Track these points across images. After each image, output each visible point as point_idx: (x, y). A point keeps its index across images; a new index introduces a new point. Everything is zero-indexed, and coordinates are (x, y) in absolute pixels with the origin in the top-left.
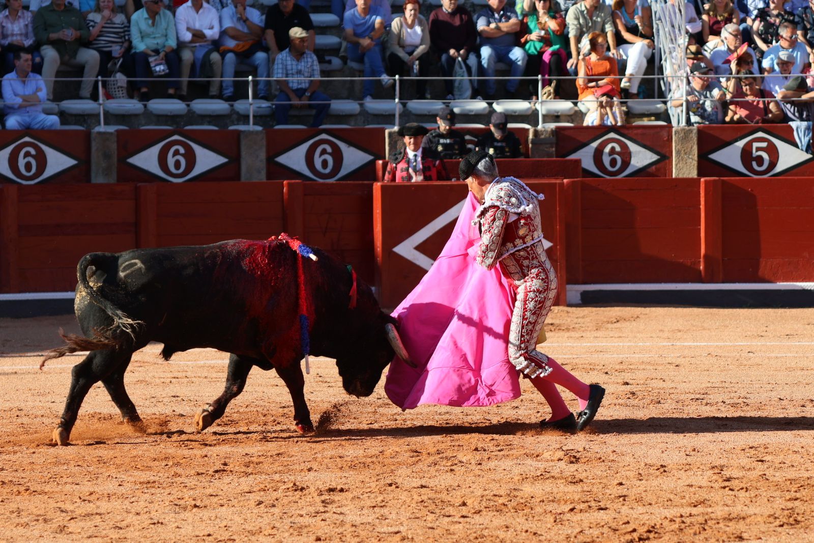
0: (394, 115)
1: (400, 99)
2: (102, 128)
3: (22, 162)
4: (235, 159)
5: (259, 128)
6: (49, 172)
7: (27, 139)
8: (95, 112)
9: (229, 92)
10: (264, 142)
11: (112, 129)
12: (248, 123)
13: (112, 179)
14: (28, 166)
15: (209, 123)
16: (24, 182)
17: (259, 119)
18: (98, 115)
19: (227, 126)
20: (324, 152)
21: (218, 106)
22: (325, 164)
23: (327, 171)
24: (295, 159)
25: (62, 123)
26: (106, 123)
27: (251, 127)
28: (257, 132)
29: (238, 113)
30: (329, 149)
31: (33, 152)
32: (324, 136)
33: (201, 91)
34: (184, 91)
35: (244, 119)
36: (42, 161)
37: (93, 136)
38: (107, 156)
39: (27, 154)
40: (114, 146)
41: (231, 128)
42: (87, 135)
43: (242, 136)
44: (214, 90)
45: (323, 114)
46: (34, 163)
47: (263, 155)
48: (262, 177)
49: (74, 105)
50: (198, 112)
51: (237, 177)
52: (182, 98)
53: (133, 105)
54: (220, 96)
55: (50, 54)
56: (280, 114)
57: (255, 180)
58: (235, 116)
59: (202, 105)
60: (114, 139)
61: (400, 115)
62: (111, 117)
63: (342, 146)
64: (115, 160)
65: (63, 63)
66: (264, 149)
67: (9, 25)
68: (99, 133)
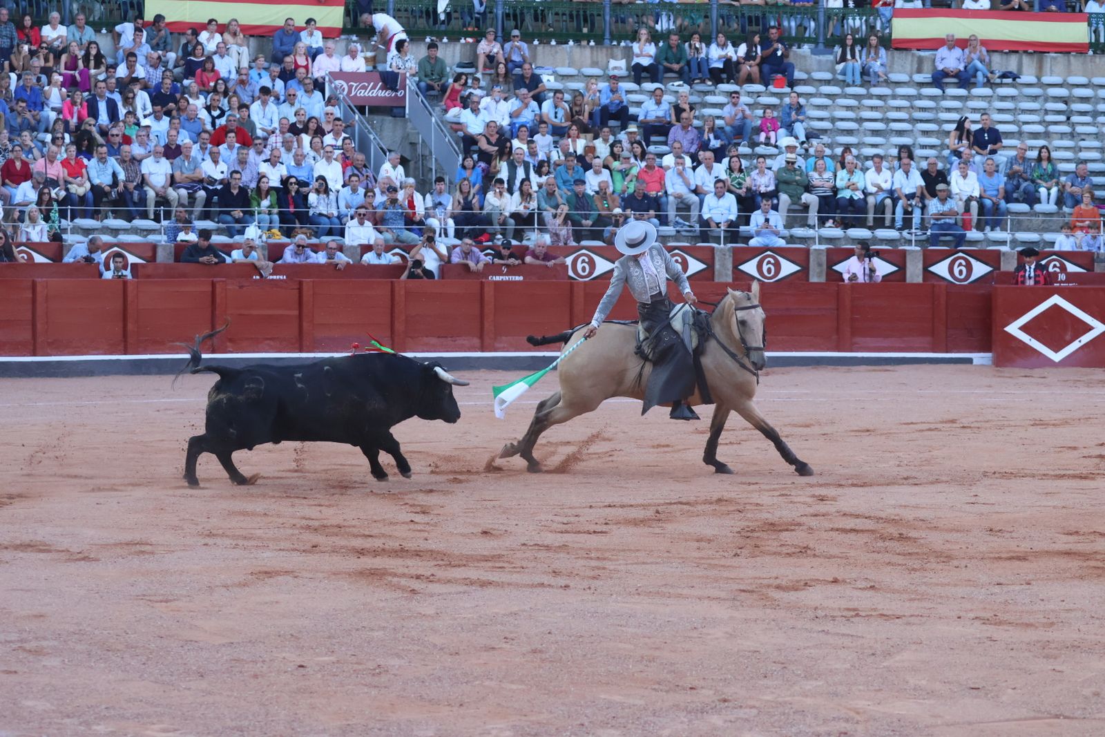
0: (1006, 242)
1: (1011, 231)
2: (817, 247)
3: (765, 268)
4: (902, 268)
5: (918, 248)
6: (781, 275)
7: (769, 253)
8: (813, 236)
9: (899, 224)
10: (922, 257)
11: (823, 247)
12: (911, 245)
13: (823, 279)
14: (769, 270)
15: (886, 245)
16: (766, 281)
17: (918, 242)
18: (814, 238)
19: (897, 246)
20: (960, 265)
21: (892, 234)
22: (961, 272)
23: (962, 277)
24: (941, 269)
25: (787, 243)
26: (819, 244)
27: (913, 248)
28: (917, 251)
29: (905, 238)
30: (964, 263)
31: (772, 261)
32: (961, 254)
33: (880, 224)
34: (871, 223)
35: (909, 242)
36: (778, 266)
37: (811, 251)
38: (820, 265)
39: (769, 263)
40: (824, 259)
41: (901, 248)
42: (807, 251)
43: (907, 253)
44: (887, 223)
45: (961, 240)
46: (773, 268)
47: (920, 266)
48: (920, 280)
49: (799, 232)
50: (879, 237)
51: (904, 279)
52: (870, 228)
53: (837, 232)
54: (892, 227)
55: (784, 197)
56: (934, 240)
57: (915, 282)
58: (903, 240)
59: (882, 233)
60: (825, 254)
61: (1010, 242)
62: (823, 240)
63: (972, 261)
64: (825, 267)
65: (793, 203)
66: (922, 262)
67: (759, 179)
68: (815, 250)
